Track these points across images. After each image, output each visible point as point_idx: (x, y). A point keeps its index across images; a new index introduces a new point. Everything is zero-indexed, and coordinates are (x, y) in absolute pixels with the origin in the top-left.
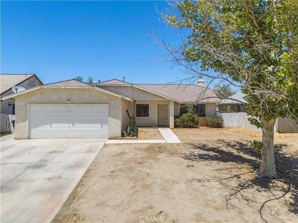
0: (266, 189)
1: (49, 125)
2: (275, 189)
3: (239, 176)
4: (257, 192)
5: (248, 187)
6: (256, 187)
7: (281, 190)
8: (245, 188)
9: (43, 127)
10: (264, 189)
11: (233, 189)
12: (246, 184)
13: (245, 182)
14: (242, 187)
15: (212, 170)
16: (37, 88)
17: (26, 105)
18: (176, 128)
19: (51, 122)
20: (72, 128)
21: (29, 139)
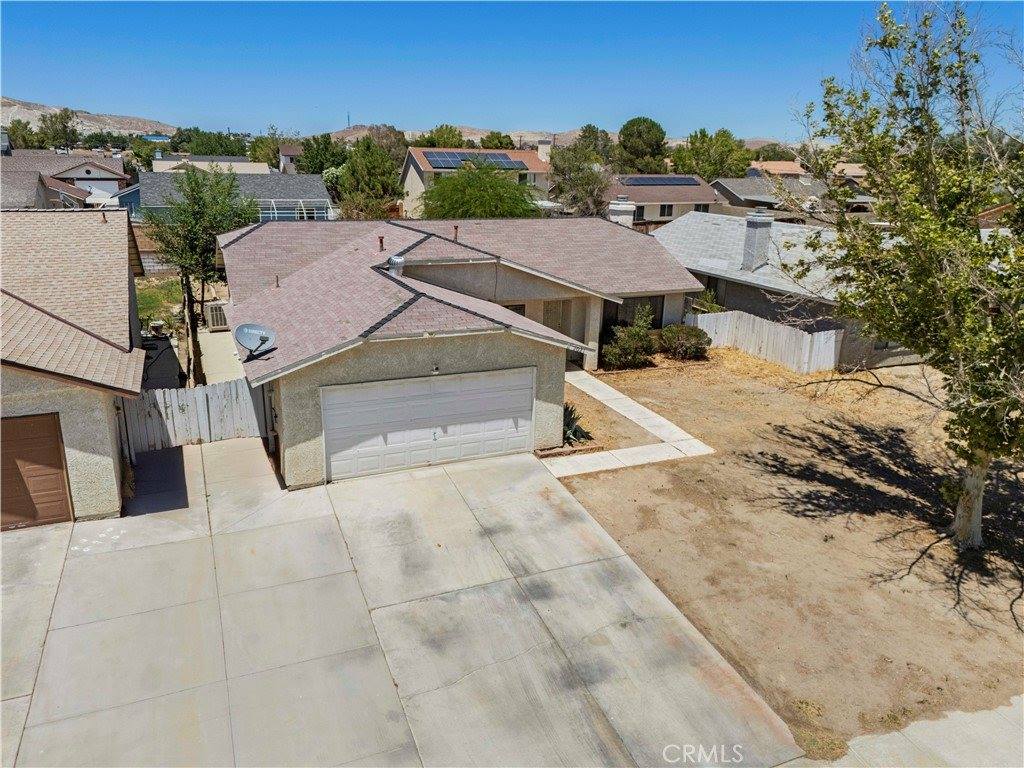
0: (991, 579)
1: (381, 438)
2: (1001, 576)
3: (928, 552)
4: (983, 587)
5: (961, 577)
6: (973, 576)
7: (1011, 578)
8: (961, 582)
9: (363, 444)
10: (986, 578)
11: (947, 589)
12: (953, 571)
13: (949, 566)
14: (954, 579)
15: (872, 542)
16: (353, 342)
17: (314, 393)
18: (602, 371)
19: (383, 430)
20: (443, 439)
21: (328, 482)
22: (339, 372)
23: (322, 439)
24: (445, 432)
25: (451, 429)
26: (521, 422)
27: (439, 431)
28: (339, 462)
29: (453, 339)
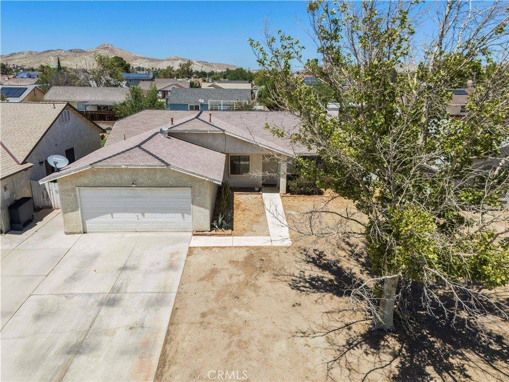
0: (375, 351)
1: (110, 215)
2: (385, 351)
3: (350, 326)
4: (364, 355)
5: (356, 345)
6: (365, 347)
7: (390, 354)
8: (353, 348)
9: (101, 217)
10: (372, 350)
11: (338, 350)
12: (355, 340)
13: (355, 337)
14: (350, 345)
15: (322, 312)
16: (86, 167)
17: (73, 190)
18: (289, 194)
19: (111, 211)
20: (142, 219)
21: (84, 233)
22: (85, 180)
23: (79, 212)
24: (143, 216)
25: (146, 215)
26: (186, 215)
27: (140, 215)
28: (89, 224)
29: (143, 169)
